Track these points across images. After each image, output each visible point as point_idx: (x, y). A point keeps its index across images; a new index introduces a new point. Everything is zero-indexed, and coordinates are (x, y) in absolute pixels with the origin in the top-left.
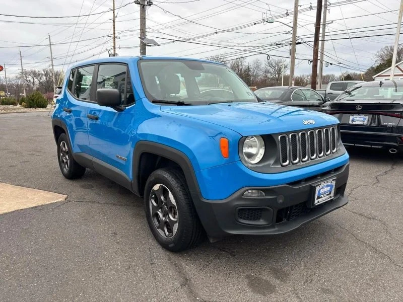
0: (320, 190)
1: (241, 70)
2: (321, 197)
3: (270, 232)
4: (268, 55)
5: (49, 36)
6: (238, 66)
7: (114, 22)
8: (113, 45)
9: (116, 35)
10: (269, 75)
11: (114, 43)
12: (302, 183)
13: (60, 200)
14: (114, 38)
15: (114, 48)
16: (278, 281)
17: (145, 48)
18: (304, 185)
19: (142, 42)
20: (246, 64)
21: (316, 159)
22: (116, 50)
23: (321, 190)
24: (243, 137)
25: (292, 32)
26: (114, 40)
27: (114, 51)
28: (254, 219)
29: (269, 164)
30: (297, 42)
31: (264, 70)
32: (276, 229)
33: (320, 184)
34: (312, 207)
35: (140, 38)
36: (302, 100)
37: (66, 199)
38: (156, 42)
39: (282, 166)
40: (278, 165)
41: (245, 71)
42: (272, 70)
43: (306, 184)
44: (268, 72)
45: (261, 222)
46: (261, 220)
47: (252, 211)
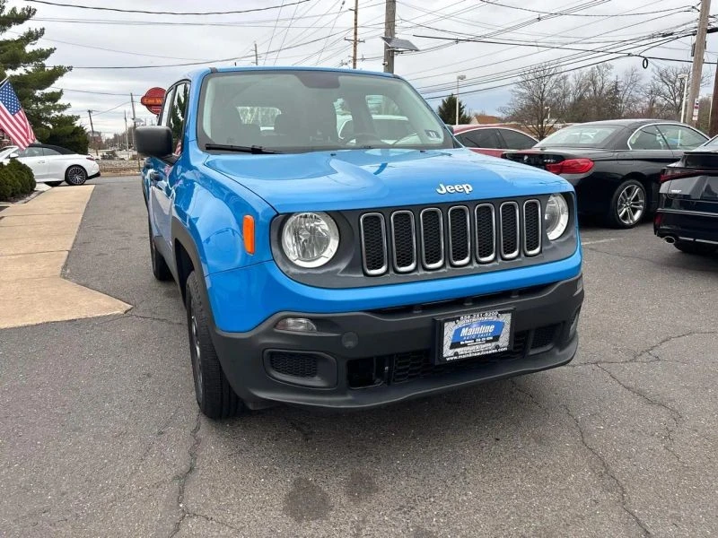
0: (458, 331)
1: (601, 91)
2: (465, 345)
3: (330, 403)
4: (645, 59)
5: (256, 45)
6: (594, 83)
7: (356, 13)
8: (352, 55)
9: (358, 37)
10: (659, 99)
11: (355, 51)
12: (415, 312)
13: (115, 312)
14: (356, 42)
15: (355, 60)
16: (344, 500)
17: (393, 57)
18: (417, 316)
19: (387, 47)
20: (611, 78)
21: (470, 267)
22: (357, 63)
23: (463, 330)
24: (278, 214)
25: (699, 8)
26: (355, 46)
27: (355, 64)
28: (303, 375)
29: (337, 271)
30: (709, 28)
31: (648, 89)
32: (349, 397)
33: (459, 318)
34: (437, 363)
35: (383, 38)
36: (659, 147)
37: (126, 312)
38: (412, 45)
39: (366, 274)
40: (357, 272)
41: (609, 92)
42: (666, 89)
43: (422, 314)
44: (659, 92)
45: (316, 382)
46: (316, 378)
47: (297, 359)
